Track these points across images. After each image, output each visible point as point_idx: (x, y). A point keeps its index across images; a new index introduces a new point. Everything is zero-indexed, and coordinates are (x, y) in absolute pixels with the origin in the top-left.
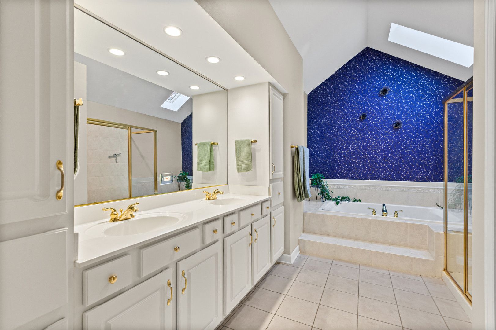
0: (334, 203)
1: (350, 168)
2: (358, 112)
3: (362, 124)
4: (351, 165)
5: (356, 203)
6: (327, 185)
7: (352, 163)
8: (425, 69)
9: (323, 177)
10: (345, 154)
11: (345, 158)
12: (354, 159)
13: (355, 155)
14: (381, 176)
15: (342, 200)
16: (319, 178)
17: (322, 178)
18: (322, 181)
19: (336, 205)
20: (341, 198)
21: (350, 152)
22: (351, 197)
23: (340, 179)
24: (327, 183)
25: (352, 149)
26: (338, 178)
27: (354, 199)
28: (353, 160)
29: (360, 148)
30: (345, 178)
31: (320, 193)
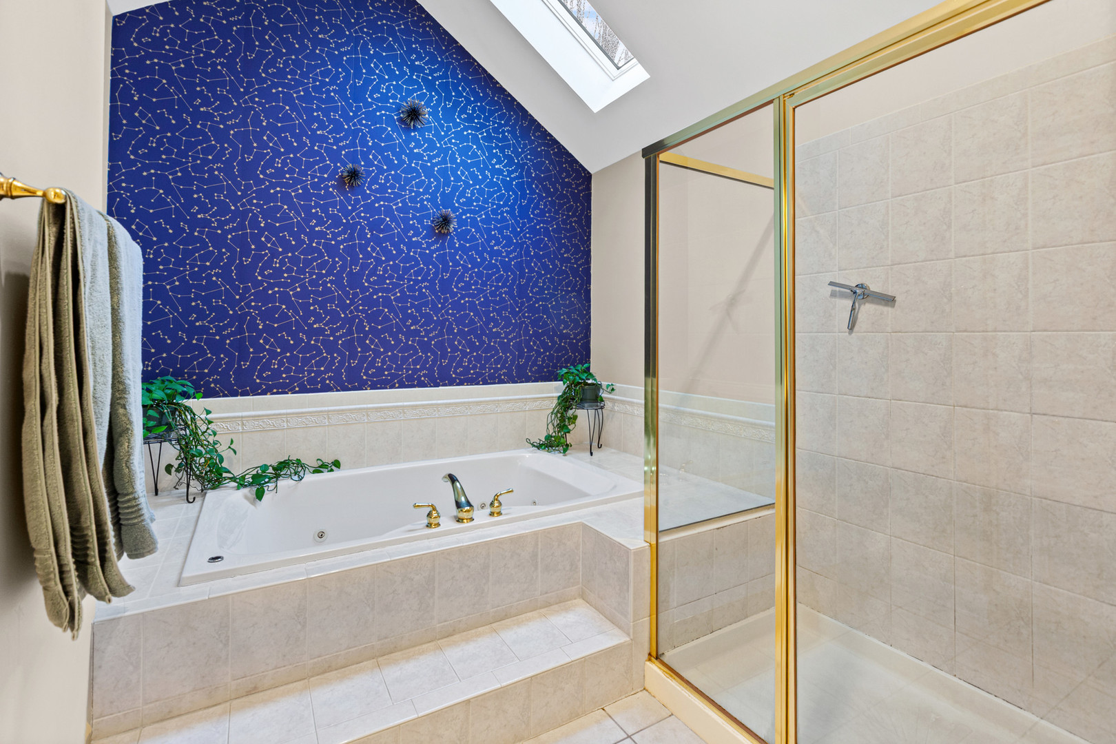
0: (246, 497)
1: (302, 351)
2: (335, 156)
3: (349, 200)
4: (310, 339)
5: (326, 475)
6: (210, 422)
7: (311, 333)
8: (502, 90)
9: (191, 391)
10: (285, 298)
11: (284, 316)
12: (319, 319)
13: (322, 305)
14: (402, 374)
15: (277, 476)
16: (171, 397)
17: (186, 395)
18: (188, 409)
19: (253, 503)
20: (274, 469)
21: (304, 294)
22: (310, 460)
23: (264, 393)
24: (209, 416)
25: (312, 283)
26: (256, 390)
27: (320, 463)
28: (315, 322)
29: (338, 282)
30: (283, 389)
31: (176, 464)
